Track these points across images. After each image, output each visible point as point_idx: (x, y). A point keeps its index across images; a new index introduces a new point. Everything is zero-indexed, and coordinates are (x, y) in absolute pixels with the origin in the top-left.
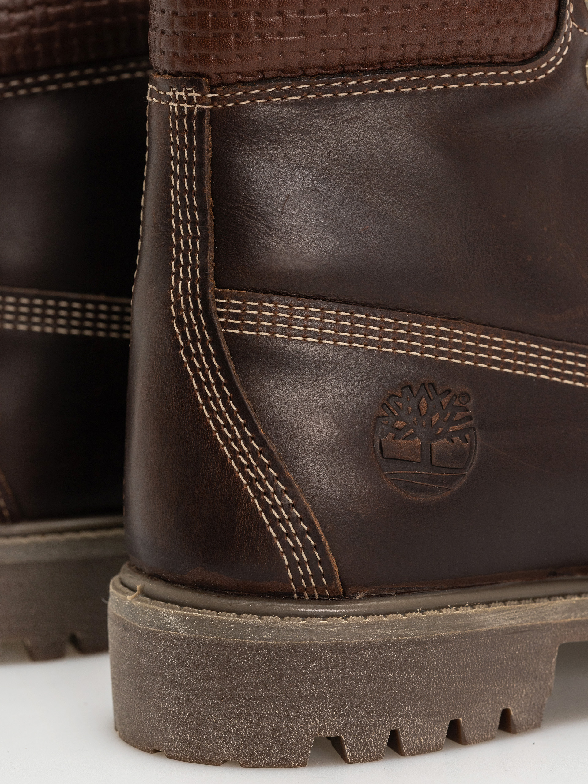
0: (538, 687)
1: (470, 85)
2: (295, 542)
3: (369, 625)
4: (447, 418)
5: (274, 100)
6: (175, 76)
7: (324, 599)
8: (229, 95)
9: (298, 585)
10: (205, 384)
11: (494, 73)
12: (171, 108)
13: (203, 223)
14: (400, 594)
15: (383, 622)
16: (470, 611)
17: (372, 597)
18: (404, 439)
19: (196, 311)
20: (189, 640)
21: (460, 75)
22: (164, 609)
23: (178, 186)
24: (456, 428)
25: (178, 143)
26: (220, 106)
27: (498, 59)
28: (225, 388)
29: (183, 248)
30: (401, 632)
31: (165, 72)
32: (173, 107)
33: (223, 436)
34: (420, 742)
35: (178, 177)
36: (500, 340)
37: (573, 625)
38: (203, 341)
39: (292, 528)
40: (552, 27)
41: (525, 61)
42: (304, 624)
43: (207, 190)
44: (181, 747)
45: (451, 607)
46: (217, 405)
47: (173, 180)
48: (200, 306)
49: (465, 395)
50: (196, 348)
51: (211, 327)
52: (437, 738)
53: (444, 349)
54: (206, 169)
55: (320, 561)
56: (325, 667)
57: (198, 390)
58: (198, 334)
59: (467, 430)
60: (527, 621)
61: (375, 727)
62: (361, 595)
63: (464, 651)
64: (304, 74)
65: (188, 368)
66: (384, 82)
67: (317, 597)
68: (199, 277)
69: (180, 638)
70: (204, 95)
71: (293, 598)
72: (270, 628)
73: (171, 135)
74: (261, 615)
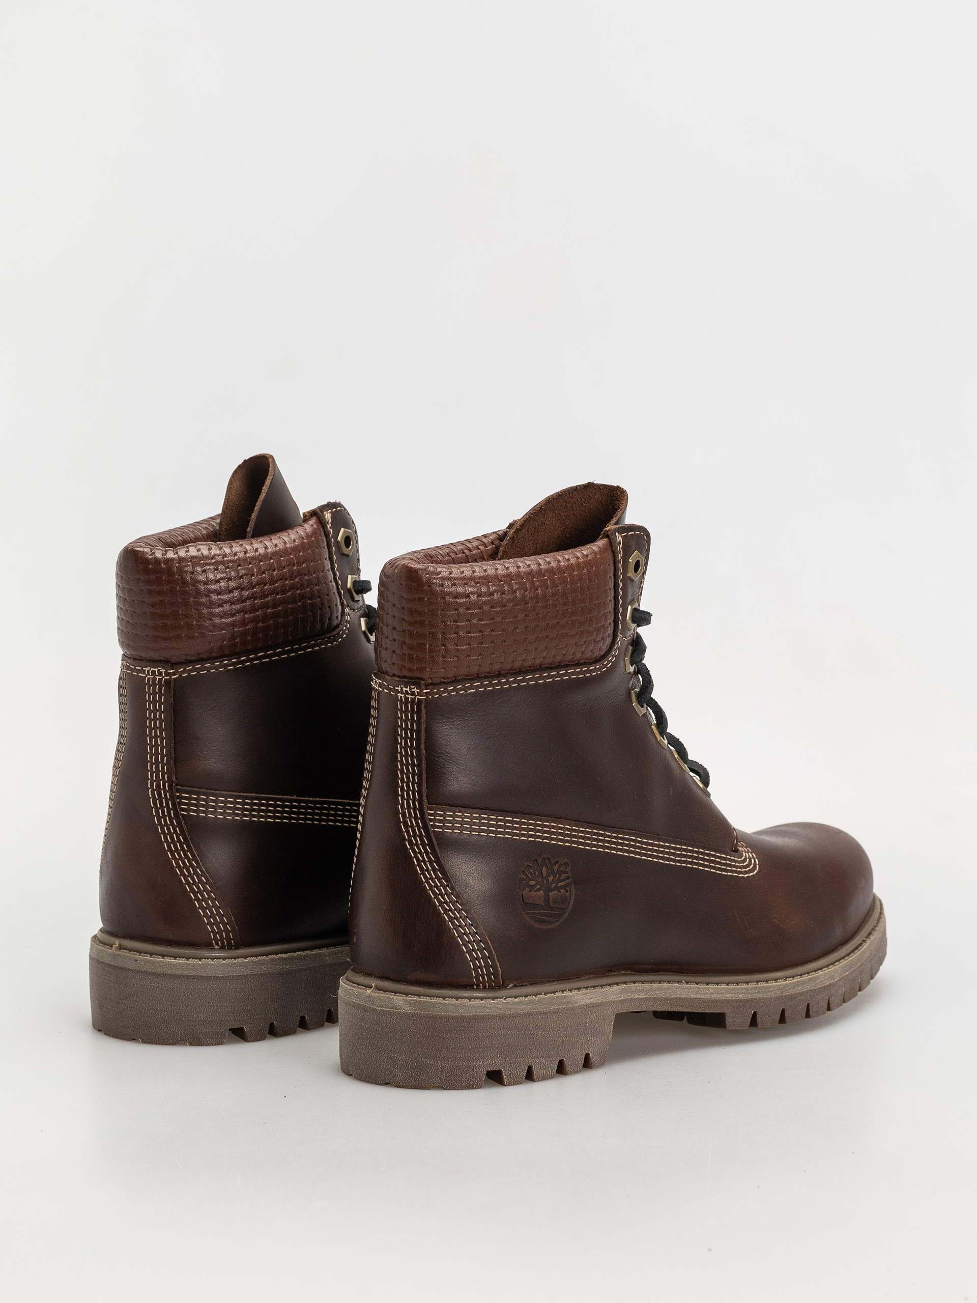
0: (604, 1040)
1: (566, 678)
2: (477, 954)
3: (518, 1003)
4: (557, 878)
5: (461, 692)
6: (402, 678)
7: (491, 988)
8: (436, 690)
9: (478, 980)
10: (422, 861)
11: (580, 670)
12: (399, 697)
13: (419, 766)
14: (532, 984)
15: (525, 1001)
16: (570, 994)
17: (518, 986)
18: (534, 892)
19: (416, 818)
20: (413, 1015)
21: (561, 672)
22: (396, 997)
23: (403, 743)
24: (562, 884)
25: (404, 718)
26: (430, 697)
27: (582, 661)
28: (435, 864)
29: (406, 780)
30: (534, 1007)
31: (394, 675)
32: (401, 697)
33: (434, 892)
34: (543, 1073)
35: (403, 738)
36: (584, 829)
37: (623, 1001)
38: (421, 836)
39: (476, 946)
40: (611, 639)
41: (597, 661)
42: (482, 1003)
43: (423, 746)
44: (406, 1080)
45: (560, 991)
46: (430, 874)
47: (399, 739)
48: (419, 815)
49: (566, 864)
50: (416, 840)
51: (425, 827)
52: (552, 1070)
53: (554, 837)
54: (422, 734)
55: (491, 966)
56: (494, 1028)
57: (417, 865)
58: (417, 832)
59: (567, 885)
60: (599, 1000)
61: (520, 1064)
62: (511, 986)
63: (567, 1018)
64: (478, 677)
65: (411, 852)
66: (521, 679)
67: (487, 987)
68: (417, 798)
69: (407, 1014)
70: (421, 691)
71: (474, 988)
72: (462, 1006)
73: (399, 713)
74: (457, 998)
